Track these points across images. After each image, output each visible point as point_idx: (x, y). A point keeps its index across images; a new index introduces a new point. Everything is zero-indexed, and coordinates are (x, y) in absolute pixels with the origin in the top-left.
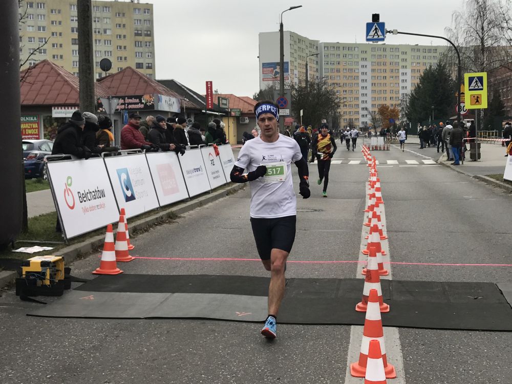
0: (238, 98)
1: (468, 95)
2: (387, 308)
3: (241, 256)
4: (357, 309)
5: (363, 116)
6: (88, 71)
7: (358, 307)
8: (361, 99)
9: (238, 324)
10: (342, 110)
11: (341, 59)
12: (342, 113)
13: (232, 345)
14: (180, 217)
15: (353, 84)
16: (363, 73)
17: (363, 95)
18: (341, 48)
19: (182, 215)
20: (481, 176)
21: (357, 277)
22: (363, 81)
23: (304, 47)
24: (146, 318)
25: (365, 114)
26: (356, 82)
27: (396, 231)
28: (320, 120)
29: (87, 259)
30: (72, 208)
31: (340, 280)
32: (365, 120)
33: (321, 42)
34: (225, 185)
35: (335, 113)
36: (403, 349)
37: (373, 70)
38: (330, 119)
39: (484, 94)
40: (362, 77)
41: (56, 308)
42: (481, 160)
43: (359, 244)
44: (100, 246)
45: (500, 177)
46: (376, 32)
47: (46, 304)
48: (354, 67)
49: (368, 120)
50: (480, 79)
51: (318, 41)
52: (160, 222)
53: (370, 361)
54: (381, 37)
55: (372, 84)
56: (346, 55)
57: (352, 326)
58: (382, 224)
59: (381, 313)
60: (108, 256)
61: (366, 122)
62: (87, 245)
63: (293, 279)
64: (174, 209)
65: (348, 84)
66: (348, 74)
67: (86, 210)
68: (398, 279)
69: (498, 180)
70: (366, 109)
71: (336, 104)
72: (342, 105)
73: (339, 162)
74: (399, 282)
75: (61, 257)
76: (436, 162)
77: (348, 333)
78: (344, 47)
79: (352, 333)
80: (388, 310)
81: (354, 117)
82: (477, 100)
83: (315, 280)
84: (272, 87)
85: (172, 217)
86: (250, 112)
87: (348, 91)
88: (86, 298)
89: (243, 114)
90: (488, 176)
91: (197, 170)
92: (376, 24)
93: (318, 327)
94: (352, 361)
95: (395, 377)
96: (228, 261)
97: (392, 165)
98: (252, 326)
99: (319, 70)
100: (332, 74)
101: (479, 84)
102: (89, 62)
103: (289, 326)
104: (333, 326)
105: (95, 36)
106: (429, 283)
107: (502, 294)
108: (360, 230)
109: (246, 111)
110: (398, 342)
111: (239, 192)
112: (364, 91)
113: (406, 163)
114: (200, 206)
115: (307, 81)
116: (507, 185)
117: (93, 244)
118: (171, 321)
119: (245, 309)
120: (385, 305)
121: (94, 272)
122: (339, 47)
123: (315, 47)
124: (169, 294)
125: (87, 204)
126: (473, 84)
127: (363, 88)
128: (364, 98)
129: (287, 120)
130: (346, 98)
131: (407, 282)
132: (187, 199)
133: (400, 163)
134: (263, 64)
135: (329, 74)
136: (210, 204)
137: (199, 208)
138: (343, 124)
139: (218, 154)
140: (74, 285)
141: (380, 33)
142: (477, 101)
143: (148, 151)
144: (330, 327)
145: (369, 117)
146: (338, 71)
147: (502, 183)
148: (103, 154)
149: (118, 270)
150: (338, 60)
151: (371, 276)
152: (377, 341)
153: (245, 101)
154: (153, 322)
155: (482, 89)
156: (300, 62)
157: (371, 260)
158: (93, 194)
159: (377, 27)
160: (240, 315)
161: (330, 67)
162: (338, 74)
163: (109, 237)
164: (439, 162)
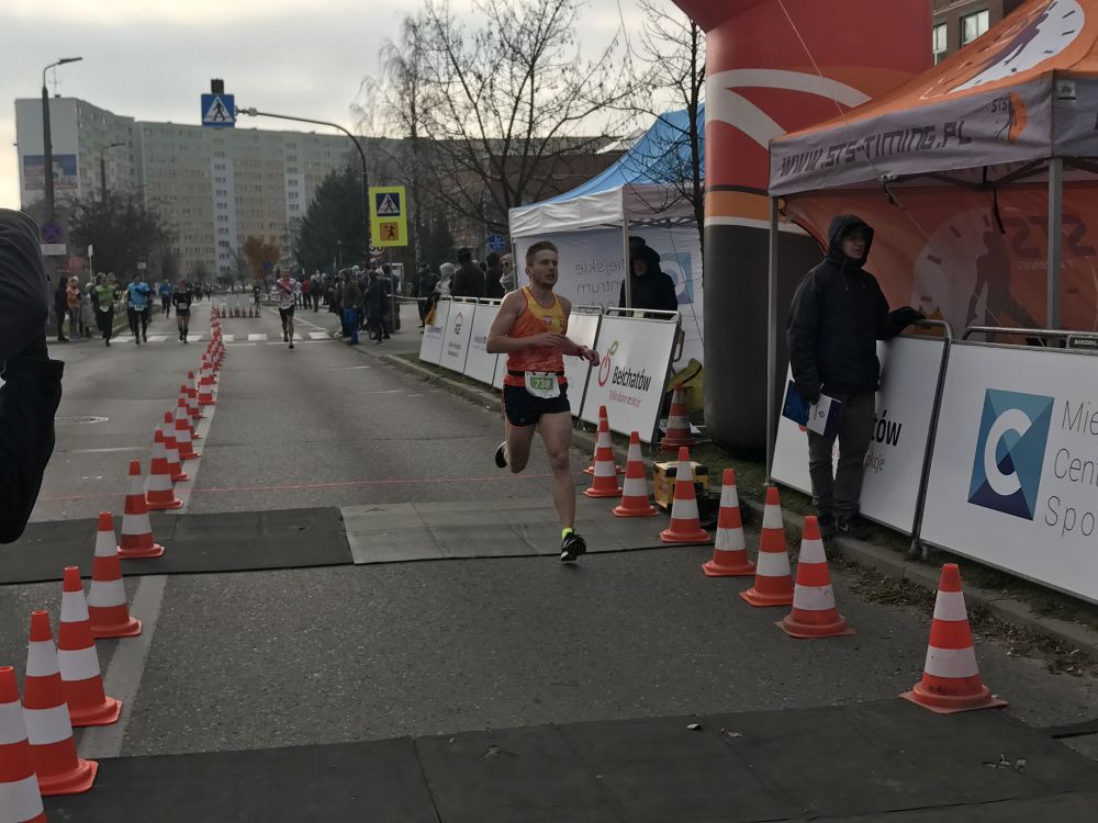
1: (376, 223)
2: (159, 550)
5: (222, 256)
8: (218, 225)
10: (182, 245)
11: (177, 153)
12: (183, 251)
15: (202, 199)
16: (218, 180)
17: (220, 218)
18: (176, 134)
20: (391, 357)
22: (219, 193)
23: (105, 128)
25: (226, 254)
26: (206, 194)
27: (220, 445)
28: (134, 264)
32: (226, 263)
33: (136, 120)
35: (168, 250)
37: (236, 174)
38: (158, 262)
39: (401, 222)
40: (216, 186)
42: (401, 330)
45: (414, 358)
46: (219, 111)
48: (201, 168)
49: (231, 264)
50: (395, 197)
51: (132, 119)
54: (228, 120)
55: (236, 199)
56: (185, 145)
61: (228, 268)
65: (191, 199)
66: (191, 180)
68: (191, 512)
69: (413, 361)
70: (227, 243)
72: (182, 239)
74: (194, 516)
76: (332, 335)
78: (181, 132)
81: (205, 258)
82: (391, 232)
83: (58, 524)
87: (192, 211)
90: (400, 356)
92: (218, 98)
97: (254, 342)
99: (136, 172)
100: (161, 180)
101: (393, 206)
106: (241, 513)
107: (342, 519)
112: (223, 212)
115: (104, 192)
116: (422, 369)
120: (156, 546)
122: (172, 132)
123: (126, 130)
126: (384, 206)
127: (219, 205)
128: (224, 225)
130: (189, 224)
131: (207, 515)
133: (270, 339)
134: (25, 158)
135: (156, 179)
138: (184, 270)
141: (225, 113)
142: (392, 234)
145: (233, 258)
146: (173, 174)
147: (416, 367)
150: (172, 154)
155: (398, 214)
159: (221, 102)
161: (156, 165)
162: (173, 180)
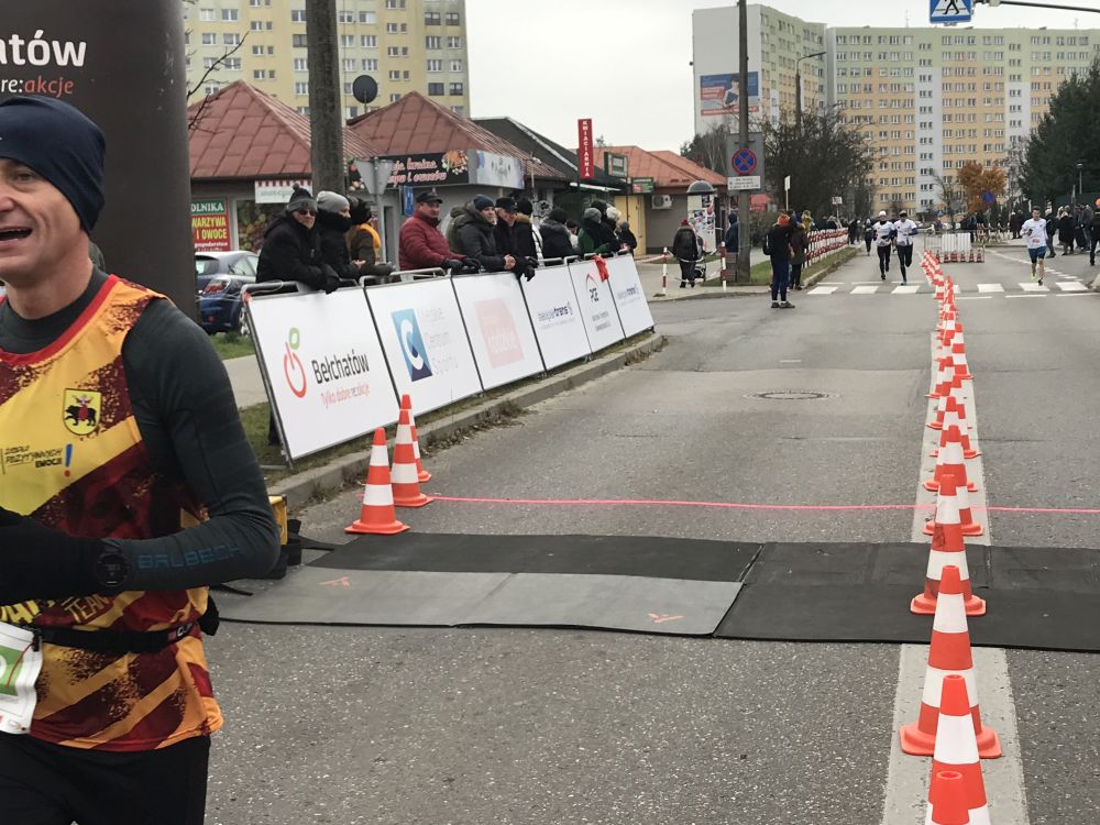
0: (648, 153)
2: (979, 607)
3: (659, 495)
4: (913, 609)
5: (924, 187)
6: (330, 104)
7: (916, 604)
8: (920, 149)
9: (655, 641)
10: (876, 175)
11: (875, 63)
12: (877, 182)
13: (642, 684)
14: (526, 413)
15: (902, 119)
16: (922, 94)
17: (923, 141)
18: (875, 40)
19: (530, 408)
21: (914, 541)
22: (923, 110)
23: (792, 39)
24: (458, 626)
25: (929, 184)
26: (907, 112)
27: (999, 440)
28: (828, 199)
29: (334, 501)
30: (301, 394)
31: (876, 546)
32: (927, 195)
33: (828, 27)
34: (621, 343)
35: (861, 181)
36: (1015, 697)
37: (945, 86)
38: (851, 196)
40: (920, 102)
41: (271, 603)
43: (918, 467)
44: (360, 476)
47: (250, 594)
48: (903, 80)
49: (935, 196)
51: (822, 25)
52: (484, 422)
53: (944, 721)
55: (944, 116)
56: (885, 53)
57: (903, 646)
58: (968, 425)
59: (968, 616)
60: (378, 495)
61: (931, 201)
62: (335, 472)
63: (772, 545)
64: (513, 395)
65: (889, 119)
66: (889, 96)
67: (328, 399)
68: (1007, 543)
70: (931, 171)
71: (863, 162)
72: (876, 165)
73: (872, 289)
74: (1007, 550)
75: (279, 498)
76: (1088, 286)
77: (895, 660)
78: (880, 38)
79: (902, 659)
80: (983, 611)
81: (903, 190)
83: (821, 547)
84: (722, 127)
85: (509, 412)
86: (674, 184)
87: (889, 134)
88: (334, 582)
89: (658, 190)
91: (562, 311)
93: (829, 647)
94: (905, 720)
95: (1000, 756)
96: (631, 506)
97: (988, 294)
98: (686, 643)
99: (825, 89)
100: (854, 97)
102: (331, 82)
103: (765, 644)
104: (860, 645)
105: (341, 29)
106: (1073, 551)
108: (918, 438)
109: (665, 182)
110: (1006, 680)
111: (652, 357)
112: (926, 133)
113: (1020, 290)
114: (567, 390)
115: (798, 113)
117: (344, 471)
118: (512, 632)
119: (669, 607)
120: (976, 600)
121: (350, 529)
122: (869, 38)
123: (816, 40)
124: (504, 576)
125: (332, 386)
127: (923, 125)
128: (927, 149)
129: (756, 199)
130: (886, 148)
131: (1025, 550)
132: (540, 374)
133: (1008, 290)
134: (702, 78)
135: (848, 97)
136: (590, 384)
137: (566, 393)
138: (879, 205)
139: (605, 276)
140: (308, 555)
143: (457, 272)
144: (853, 646)
145: (938, 189)
146: (868, 89)
148: (362, 279)
149: (398, 525)
150: (869, 65)
151: (944, 537)
152: (959, 677)
153: (663, 161)
154: (474, 634)
156: (784, 71)
157: (944, 502)
158: (344, 364)
160: (659, 622)
161: (849, 80)
162: (868, 96)
163: (379, 456)
164: (1094, 286)
